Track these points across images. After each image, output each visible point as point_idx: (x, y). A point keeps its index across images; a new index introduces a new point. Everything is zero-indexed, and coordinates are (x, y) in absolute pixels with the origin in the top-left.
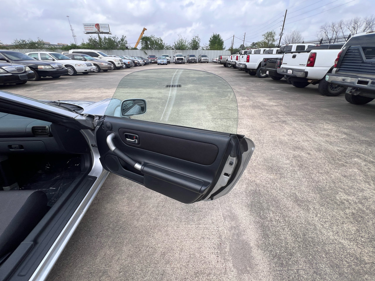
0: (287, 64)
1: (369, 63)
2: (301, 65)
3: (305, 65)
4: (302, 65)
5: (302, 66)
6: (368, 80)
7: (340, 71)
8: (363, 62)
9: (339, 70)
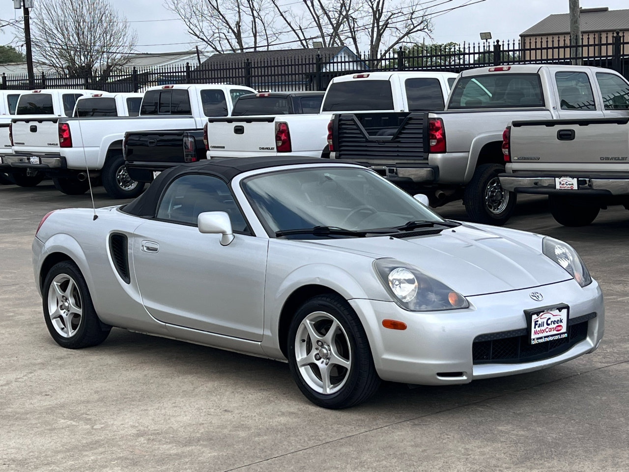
0: (224, 147)
1: (375, 142)
2: (263, 148)
3: (272, 149)
4: (267, 148)
5: (267, 150)
6: (384, 167)
7: (342, 157)
8: (367, 141)
9: (340, 155)
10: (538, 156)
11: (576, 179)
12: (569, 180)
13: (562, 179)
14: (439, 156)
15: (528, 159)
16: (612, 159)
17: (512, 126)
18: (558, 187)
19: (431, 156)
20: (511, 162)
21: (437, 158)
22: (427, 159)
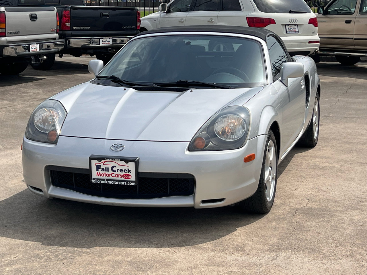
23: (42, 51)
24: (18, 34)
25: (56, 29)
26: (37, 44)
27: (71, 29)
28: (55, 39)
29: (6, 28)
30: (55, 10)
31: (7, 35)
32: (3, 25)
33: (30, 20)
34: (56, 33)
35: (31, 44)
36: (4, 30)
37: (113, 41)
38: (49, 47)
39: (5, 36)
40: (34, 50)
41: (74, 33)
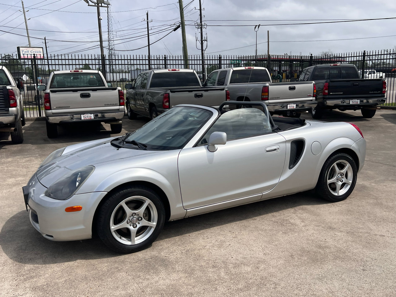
10: (68, 106)
11: (93, 115)
12: (89, 115)
13: (85, 115)
14: (14, 109)
15: (63, 107)
16: (111, 104)
17: (50, 92)
18: (83, 118)
19: (10, 109)
20: (51, 110)
21: (12, 109)
22: (8, 110)
23: (298, 108)
24: (278, 99)
25: (312, 94)
26: (294, 104)
27: (329, 94)
28: (312, 100)
29: (268, 95)
30: (313, 84)
31: (269, 99)
32: (267, 94)
33: (289, 90)
34: (313, 97)
35: (289, 104)
36: (267, 97)
37: (361, 101)
38: (303, 105)
39: (268, 100)
40: (291, 108)
41: (330, 96)
